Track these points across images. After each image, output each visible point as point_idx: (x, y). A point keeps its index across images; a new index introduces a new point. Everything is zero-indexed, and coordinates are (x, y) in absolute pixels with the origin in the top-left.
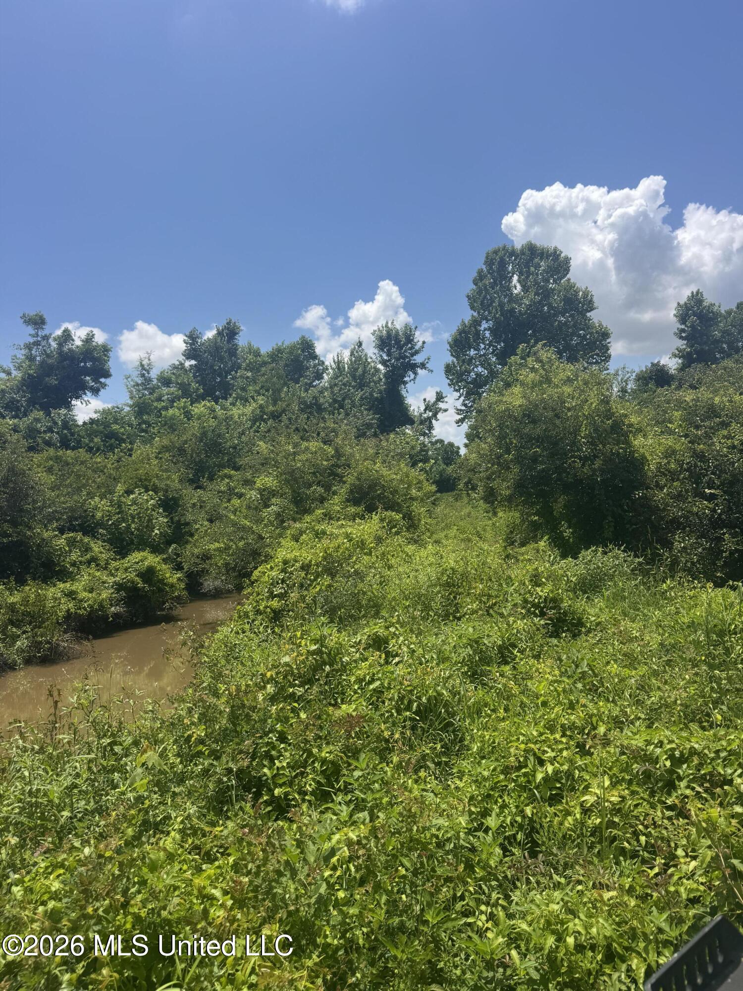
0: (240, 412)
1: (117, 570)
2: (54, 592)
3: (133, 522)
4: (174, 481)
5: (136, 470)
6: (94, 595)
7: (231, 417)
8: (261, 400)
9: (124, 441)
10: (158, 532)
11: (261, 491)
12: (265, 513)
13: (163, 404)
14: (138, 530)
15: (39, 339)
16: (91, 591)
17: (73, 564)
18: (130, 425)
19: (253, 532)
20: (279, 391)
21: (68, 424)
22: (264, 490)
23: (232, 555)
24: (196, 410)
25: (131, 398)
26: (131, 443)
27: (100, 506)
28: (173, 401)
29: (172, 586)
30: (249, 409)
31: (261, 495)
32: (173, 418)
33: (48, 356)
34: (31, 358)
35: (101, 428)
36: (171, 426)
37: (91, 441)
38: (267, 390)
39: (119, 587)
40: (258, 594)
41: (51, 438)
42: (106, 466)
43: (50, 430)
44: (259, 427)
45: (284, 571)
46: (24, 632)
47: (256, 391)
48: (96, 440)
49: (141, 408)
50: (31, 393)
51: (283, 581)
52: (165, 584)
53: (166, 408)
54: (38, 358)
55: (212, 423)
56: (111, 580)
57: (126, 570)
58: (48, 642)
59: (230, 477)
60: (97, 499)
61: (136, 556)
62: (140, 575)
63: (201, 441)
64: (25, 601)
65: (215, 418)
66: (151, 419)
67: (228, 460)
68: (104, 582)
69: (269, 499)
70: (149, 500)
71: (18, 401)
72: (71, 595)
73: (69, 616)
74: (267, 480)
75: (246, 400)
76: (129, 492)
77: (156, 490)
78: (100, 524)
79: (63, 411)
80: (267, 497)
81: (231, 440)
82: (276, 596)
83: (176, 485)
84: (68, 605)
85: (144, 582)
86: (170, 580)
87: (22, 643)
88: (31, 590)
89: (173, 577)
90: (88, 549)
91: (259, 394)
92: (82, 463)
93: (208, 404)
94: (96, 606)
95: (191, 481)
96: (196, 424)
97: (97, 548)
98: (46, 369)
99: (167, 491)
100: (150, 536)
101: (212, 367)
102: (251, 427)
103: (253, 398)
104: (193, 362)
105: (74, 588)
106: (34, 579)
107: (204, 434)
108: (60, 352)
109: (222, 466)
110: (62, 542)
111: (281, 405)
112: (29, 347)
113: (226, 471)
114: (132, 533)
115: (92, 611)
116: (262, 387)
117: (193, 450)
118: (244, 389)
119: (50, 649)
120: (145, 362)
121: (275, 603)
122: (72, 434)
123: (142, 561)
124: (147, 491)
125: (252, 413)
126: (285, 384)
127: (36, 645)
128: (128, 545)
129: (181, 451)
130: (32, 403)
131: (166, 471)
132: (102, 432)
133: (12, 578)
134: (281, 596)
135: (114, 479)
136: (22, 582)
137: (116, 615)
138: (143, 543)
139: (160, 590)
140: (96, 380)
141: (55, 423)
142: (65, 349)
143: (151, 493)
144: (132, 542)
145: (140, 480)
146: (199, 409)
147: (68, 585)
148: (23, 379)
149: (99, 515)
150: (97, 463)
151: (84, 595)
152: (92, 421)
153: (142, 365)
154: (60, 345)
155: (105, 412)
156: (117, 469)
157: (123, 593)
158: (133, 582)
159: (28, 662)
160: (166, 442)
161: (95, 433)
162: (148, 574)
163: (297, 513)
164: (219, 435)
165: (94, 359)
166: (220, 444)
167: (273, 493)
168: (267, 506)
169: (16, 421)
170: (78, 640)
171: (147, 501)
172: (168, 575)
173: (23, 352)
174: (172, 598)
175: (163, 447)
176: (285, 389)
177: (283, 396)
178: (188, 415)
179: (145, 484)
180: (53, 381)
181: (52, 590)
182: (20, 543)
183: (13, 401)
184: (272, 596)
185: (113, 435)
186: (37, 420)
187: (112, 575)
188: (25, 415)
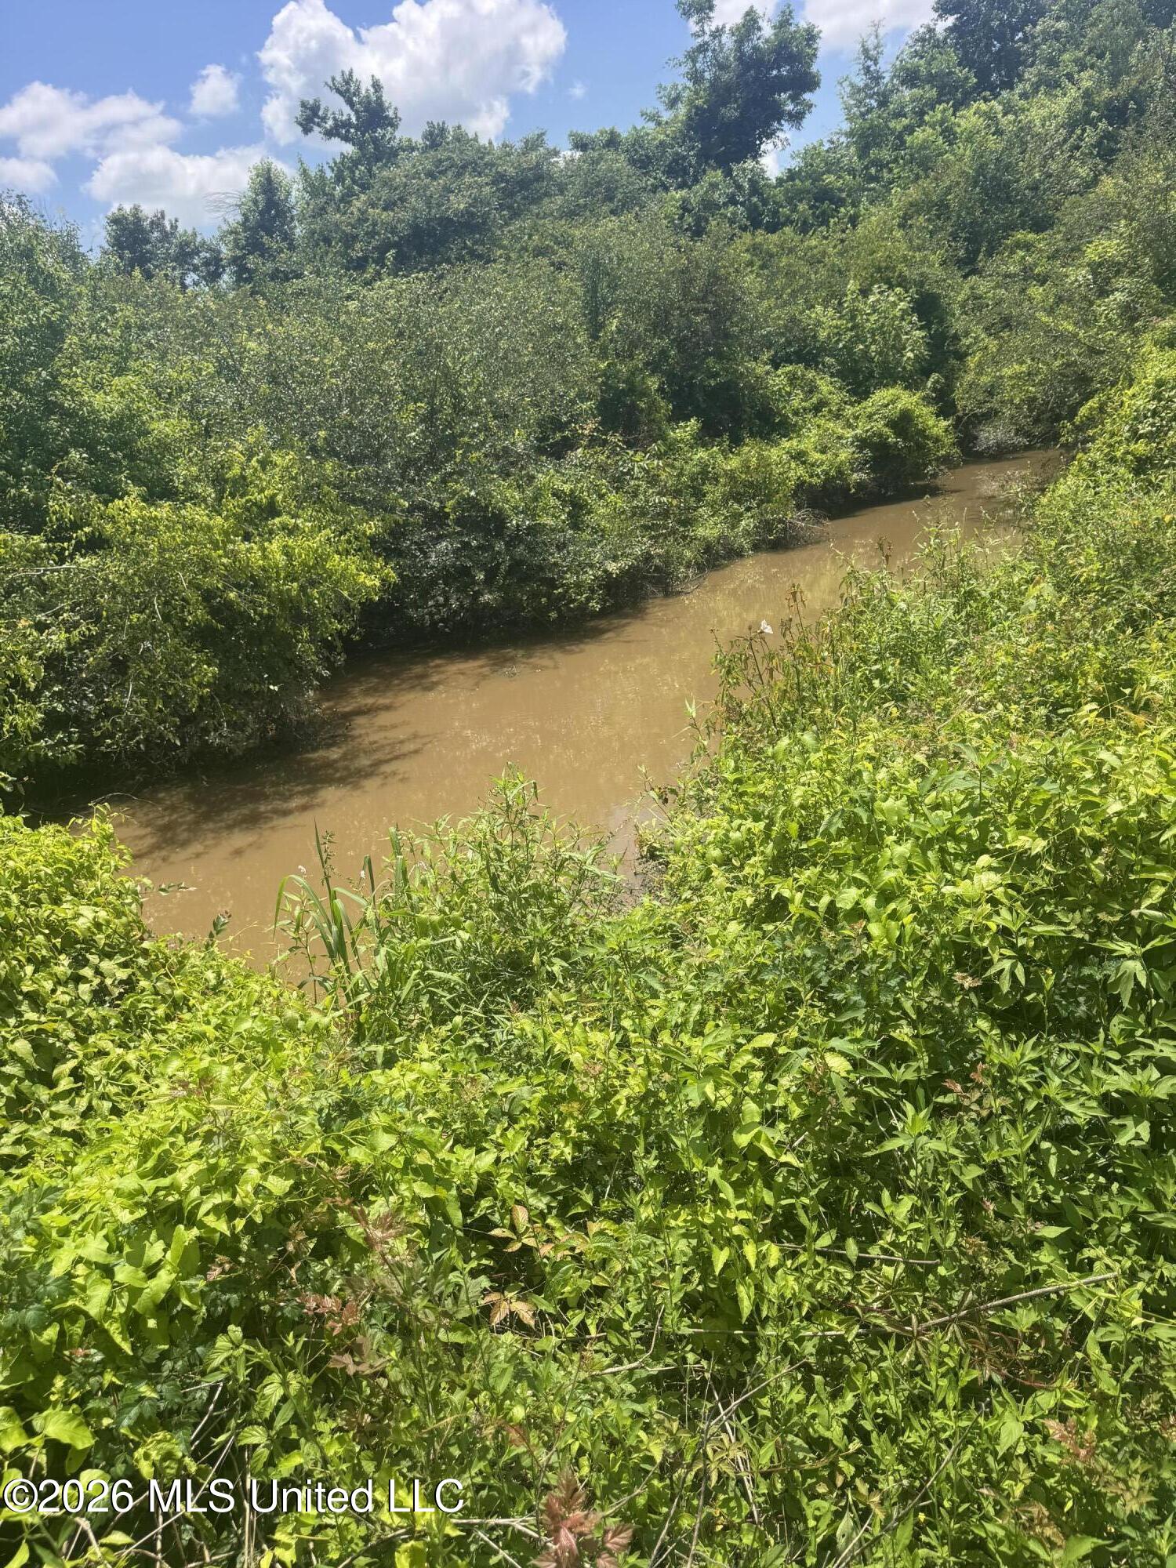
0: (1044, 112)
1: (856, 418)
2: (777, 453)
3: (874, 341)
4: (932, 265)
5: (873, 252)
6: (829, 455)
7: (1027, 128)
8: (1087, 79)
9: (841, 202)
10: (910, 355)
11: (1094, 268)
12: (1100, 308)
13: (905, 121)
14: (880, 353)
15: (707, 38)
16: (823, 452)
17: (796, 413)
18: (852, 172)
19: (1078, 343)
20: (1126, 52)
21: (757, 186)
22: (1100, 265)
23: (1041, 384)
24: (963, 122)
25: (850, 119)
26: (854, 205)
27: (824, 320)
28: (922, 113)
29: (937, 440)
30: (1062, 104)
31: (1095, 273)
32: (924, 146)
33: (722, 67)
34: (696, 77)
35: (808, 183)
36: (924, 162)
37: (794, 210)
38: (1101, 56)
39: (862, 443)
40: (1113, 435)
41: (734, 214)
42: (824, 253)
43: (732, 200)
44: (1080, 138)
45: (1157, 397)
46: (748, 509)
47: (1076, 61)
48: (801, 207)
49: (867, 139)
50: (702, 140)
51: (1155, 413)
52: (927, 438)
53: (910, 130)
54: (707, 75)
55: (993, 144)
56: (849, 434)
57: (870, 417)
58: (781, 521)
59: (1028, 246)
60: (818, 308)
61: (881, 396)
62: (892, 424)
63: (975, 184)
64: (746, 467)
65: (999, 132)
66: (885, 154)
67: (1022, 214)
68: (840, 438)
69: (1107, 281)
70: (898, 302)
71: (684, 158)
72: (799, 456)
73: (801, 484)
74: (1106, 247)
75: (1057, 85)
76: (865, 292)
77: (903, 282)
78: (824, 350)
79: (749, 164)
80: (1104, 276)
81: (1029, 171)
82: (1141, 436)
83: (938, 272)
84: (797, 472)
85: (897, 435)
86: (935, 431)
87: (747, 523)
88: (750, 451)
89: (939, 426)
90: (812, 389)
91: (1083, 68)
92: (791, 251)
93: (984, 107)
94: (833, 473)
95: (960, 263)
96: (965, 151)
97: (826, 386)
98: (720, 93)
99: (921, 284)
100: (899, 363)
101: (986, 23)
102: (1065, 141)
103: (1070, 77)
104: (951, 20)
105: (802, 447)
106: (752, 435)
107: (981, 170)
108: (741, 58)
109: (1010, 227)
110: (778, 380)
111: (1129, 82)
112: (692, 57)
113: (1020, 235)
114: (871, 360)
115: (828, 480)
116: (1090, 51)
117: (961, 205)
118: (1052, 62)
119: (785, 530)
120: (870, 45)
121: (1141, 447)
122: (765, 202)
123: (893, 402)
124: (891, 287)
125: (1069, 110)
126: (1141, 34)
127: (768, 526)
128: (867, 379)
129: (942, 207)
130: (704, 156)
131: (919, 249)
132: (808, 192)
133: (726, 436)
134: (1150, 437)
135: (840, 272)
136: (737, 441)
137: (860, 485)
138: (889, 376)
139: (920, 447)
140: (794, 98)
141: (739, 187)
142: (747, 48)
143: (898, 290)
144: (871, 375)
145: (879, 270)
146: (968, 119)
147: (795, 442)
148: (690, 118)
149: (823, 334)
150: (811, 248)
151: (816, 456)
152: (792, 175)
153: (866, 51)
154: (740, 42)
155: (810, 154)
156: (841, 254)
157: (868, 452)
158: (880, 435)
159: (756, 547)
160: (914, 193)
161: (800, 195)
162: (903, 423)
163: (1163, 301)
164: (1008, 167)
165: (793, 59)
166: (1007, 184)
167: (1118, 269)
168: (1103, 293)
169: (684, 192)
170: (817, 519)
171: (894, 304)
172: (931, 423)
173: (685, 69)
174: (938, 459)
175: (911, 204)
176: (1139, 46)
177: (1133, 61)
178: (949, 135)
179: (886, 276)
180: (731, 112)
181: (774, 451)
182: (729, 386)
183: (678, 159)
184: (1136, 436)
185: (825, 195)
186: (714, 186)
187: (850, 426)
188: (696, 181)
